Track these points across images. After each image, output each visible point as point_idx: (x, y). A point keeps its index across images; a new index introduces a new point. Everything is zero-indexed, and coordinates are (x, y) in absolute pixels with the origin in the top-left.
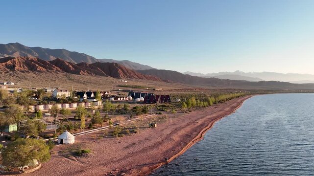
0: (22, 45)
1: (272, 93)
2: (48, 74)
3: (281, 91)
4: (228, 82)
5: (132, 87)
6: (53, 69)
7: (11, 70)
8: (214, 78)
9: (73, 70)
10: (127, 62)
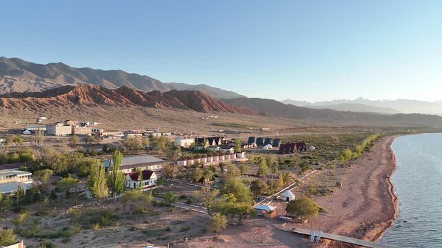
0: (67, 66)
1: (418, 133)
2: (119, 108)
3: (429, 130)
4: (349, 115)
5: (231, 126)
6: (122, 101)
7: (75, 104)
8: (328, 110)
9: (145, 102)
10: (204, 87)
